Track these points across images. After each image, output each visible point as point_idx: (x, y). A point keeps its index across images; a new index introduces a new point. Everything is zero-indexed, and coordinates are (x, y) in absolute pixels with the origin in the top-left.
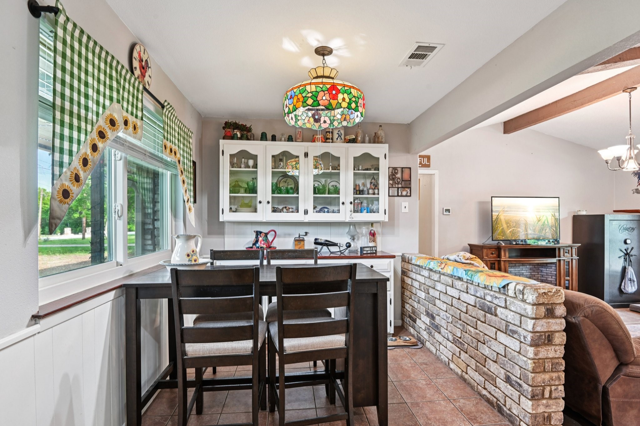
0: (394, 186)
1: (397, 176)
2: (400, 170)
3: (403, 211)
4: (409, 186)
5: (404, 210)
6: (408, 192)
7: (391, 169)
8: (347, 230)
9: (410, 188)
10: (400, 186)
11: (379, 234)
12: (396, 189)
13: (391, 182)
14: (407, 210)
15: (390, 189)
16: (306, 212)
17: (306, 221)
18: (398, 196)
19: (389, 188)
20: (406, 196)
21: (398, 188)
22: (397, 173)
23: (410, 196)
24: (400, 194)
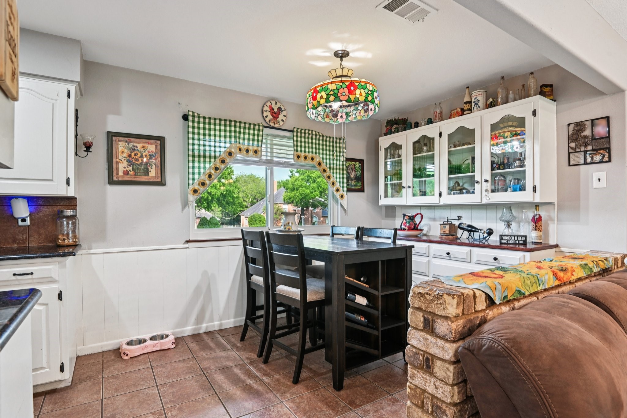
0: (578, 150)
1: (583, 134)
2: (589, 124)
3: (595, 187)
4: (605, 146)
5: (596, 184)
6: (604, 155)
7: (572, 127)
8: (499, 214)
9: (609, 148)
10: (590, 148)
11: (552, 220)
12: (583, 153)
13: (573, 145)
14: (603, 184)
15: (571, 155)
16: (440, 195)
17: (441, 203)
18: (585, 163)
19: (569, 153)
20: (601, 162)
21: (585, 152)
22: (583, 130)
23: (609, 161)
24: (589, 160)
